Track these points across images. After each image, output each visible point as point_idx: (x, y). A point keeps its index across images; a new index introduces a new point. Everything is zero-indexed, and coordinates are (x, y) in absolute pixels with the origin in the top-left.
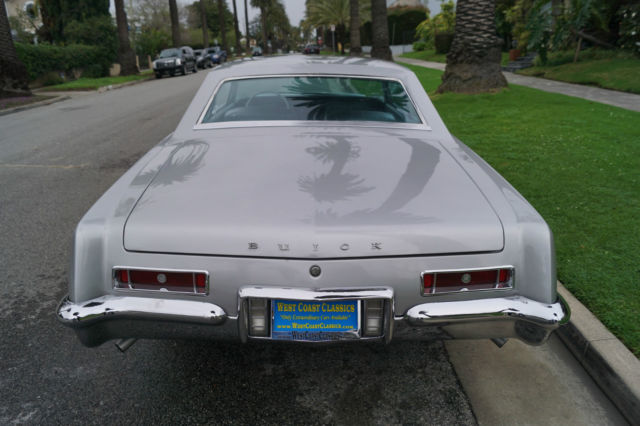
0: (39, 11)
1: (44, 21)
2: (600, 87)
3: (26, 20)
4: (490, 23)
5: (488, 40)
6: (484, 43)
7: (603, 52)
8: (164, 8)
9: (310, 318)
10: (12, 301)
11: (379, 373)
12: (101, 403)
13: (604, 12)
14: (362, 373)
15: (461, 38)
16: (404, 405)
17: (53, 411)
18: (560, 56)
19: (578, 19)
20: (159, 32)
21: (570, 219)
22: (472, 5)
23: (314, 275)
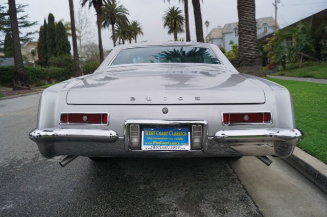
0: (37, 53)
1: (39, 57)
2: (314, 78)
3: (30, 56)
4: (256, 46)
5: (255, 55)
6: (253, 56)
7: (314, 62)
8: (97, 52)
9: (162, 139)
10: (9, 161)
11: (203, 188)
12: (50, 201)
13: (312, 43)
14: (193, 188)
15: (242, 54)
16: (216, 202)
17: (24, 204)
18: (293, 66)
19: (299, 46)
20: (94, 63)
21: (302, 123)
22: (246, 38)
23: (164, 113)
